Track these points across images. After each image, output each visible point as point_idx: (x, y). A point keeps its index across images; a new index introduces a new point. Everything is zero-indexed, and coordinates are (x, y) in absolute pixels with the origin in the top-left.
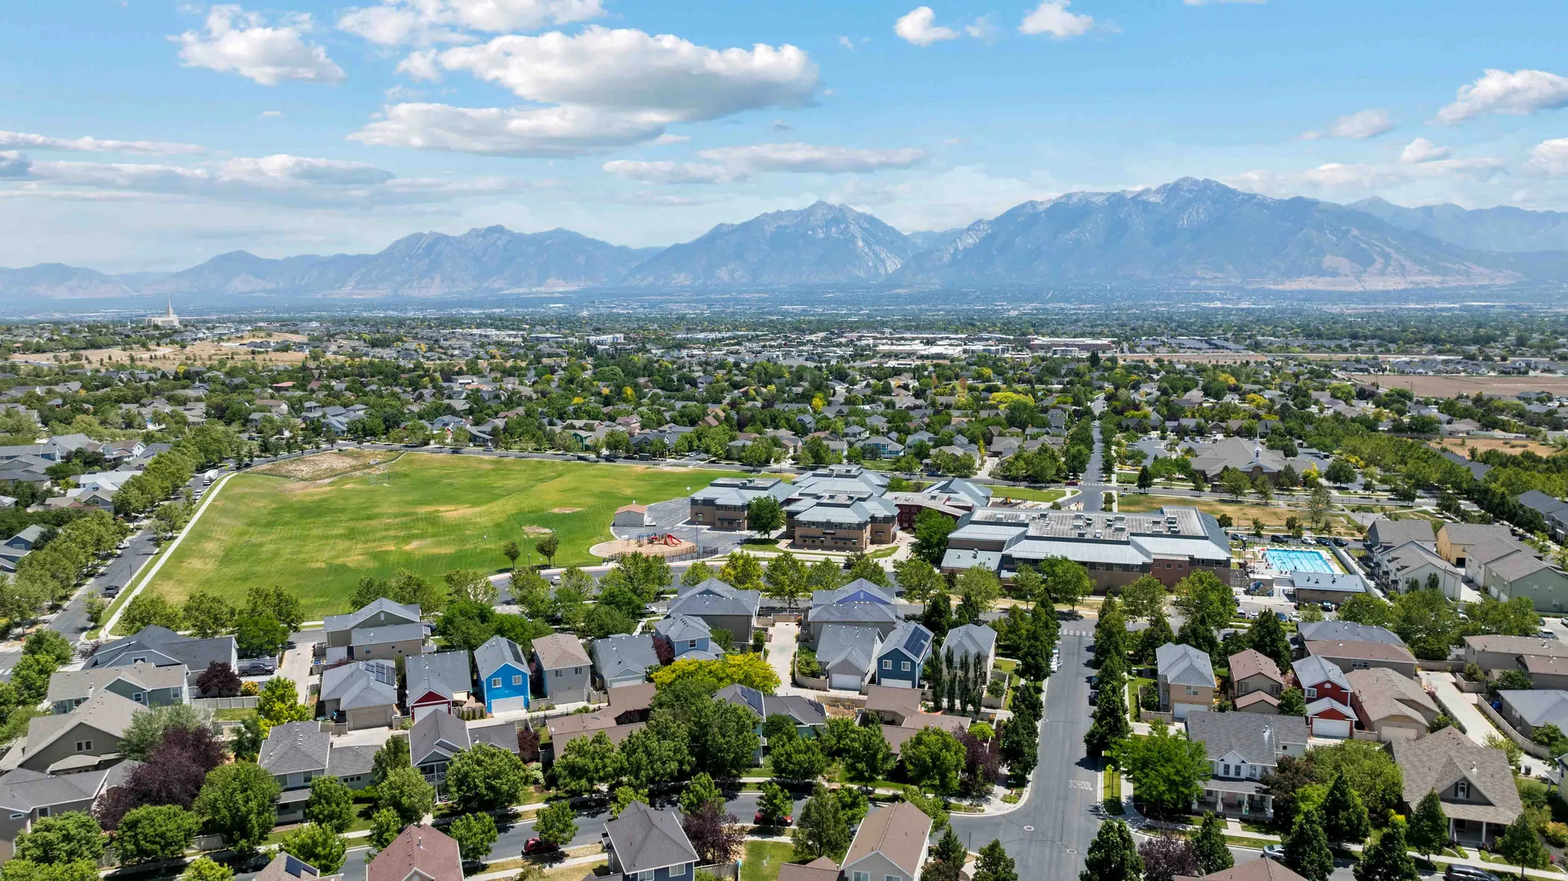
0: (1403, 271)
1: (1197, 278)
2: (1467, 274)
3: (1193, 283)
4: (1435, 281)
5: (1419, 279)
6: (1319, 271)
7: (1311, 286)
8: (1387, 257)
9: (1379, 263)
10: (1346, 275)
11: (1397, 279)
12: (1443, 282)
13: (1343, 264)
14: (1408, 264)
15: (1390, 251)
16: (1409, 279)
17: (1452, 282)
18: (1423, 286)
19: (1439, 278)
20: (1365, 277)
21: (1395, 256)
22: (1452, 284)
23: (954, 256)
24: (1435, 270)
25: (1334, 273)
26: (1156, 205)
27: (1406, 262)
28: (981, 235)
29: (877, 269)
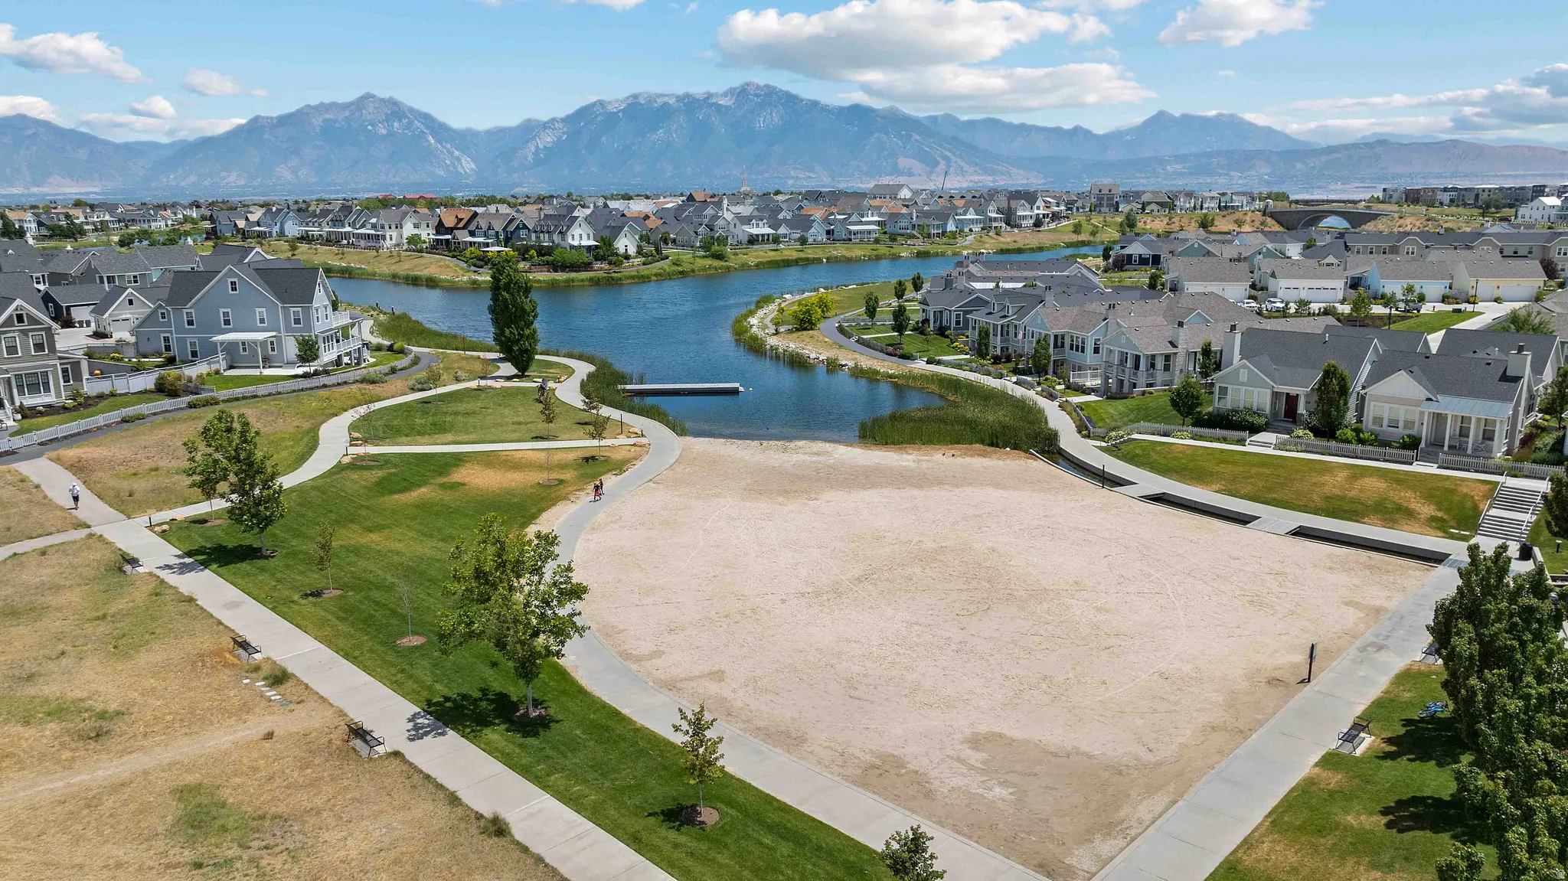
0: (962, 172)
1: (793, 177)
3: (791, 182)
5: (976, 178)
6: (897, 172)
8: (947, 160)
9: (942, 166)
10: (920, 175)
11: (959, 179)
12: (994, 182)
13: (917, 166)
14: (966, 167)
15: (949, 154)
18: (980, 184)
19: (990, 178)
20: (933, 177)
21: (953, 158)
23: (536, 153)
25: (910, 173)
26: (726, 107)
27: (963, 164)
28: (558, 133)
29: (455, 167)
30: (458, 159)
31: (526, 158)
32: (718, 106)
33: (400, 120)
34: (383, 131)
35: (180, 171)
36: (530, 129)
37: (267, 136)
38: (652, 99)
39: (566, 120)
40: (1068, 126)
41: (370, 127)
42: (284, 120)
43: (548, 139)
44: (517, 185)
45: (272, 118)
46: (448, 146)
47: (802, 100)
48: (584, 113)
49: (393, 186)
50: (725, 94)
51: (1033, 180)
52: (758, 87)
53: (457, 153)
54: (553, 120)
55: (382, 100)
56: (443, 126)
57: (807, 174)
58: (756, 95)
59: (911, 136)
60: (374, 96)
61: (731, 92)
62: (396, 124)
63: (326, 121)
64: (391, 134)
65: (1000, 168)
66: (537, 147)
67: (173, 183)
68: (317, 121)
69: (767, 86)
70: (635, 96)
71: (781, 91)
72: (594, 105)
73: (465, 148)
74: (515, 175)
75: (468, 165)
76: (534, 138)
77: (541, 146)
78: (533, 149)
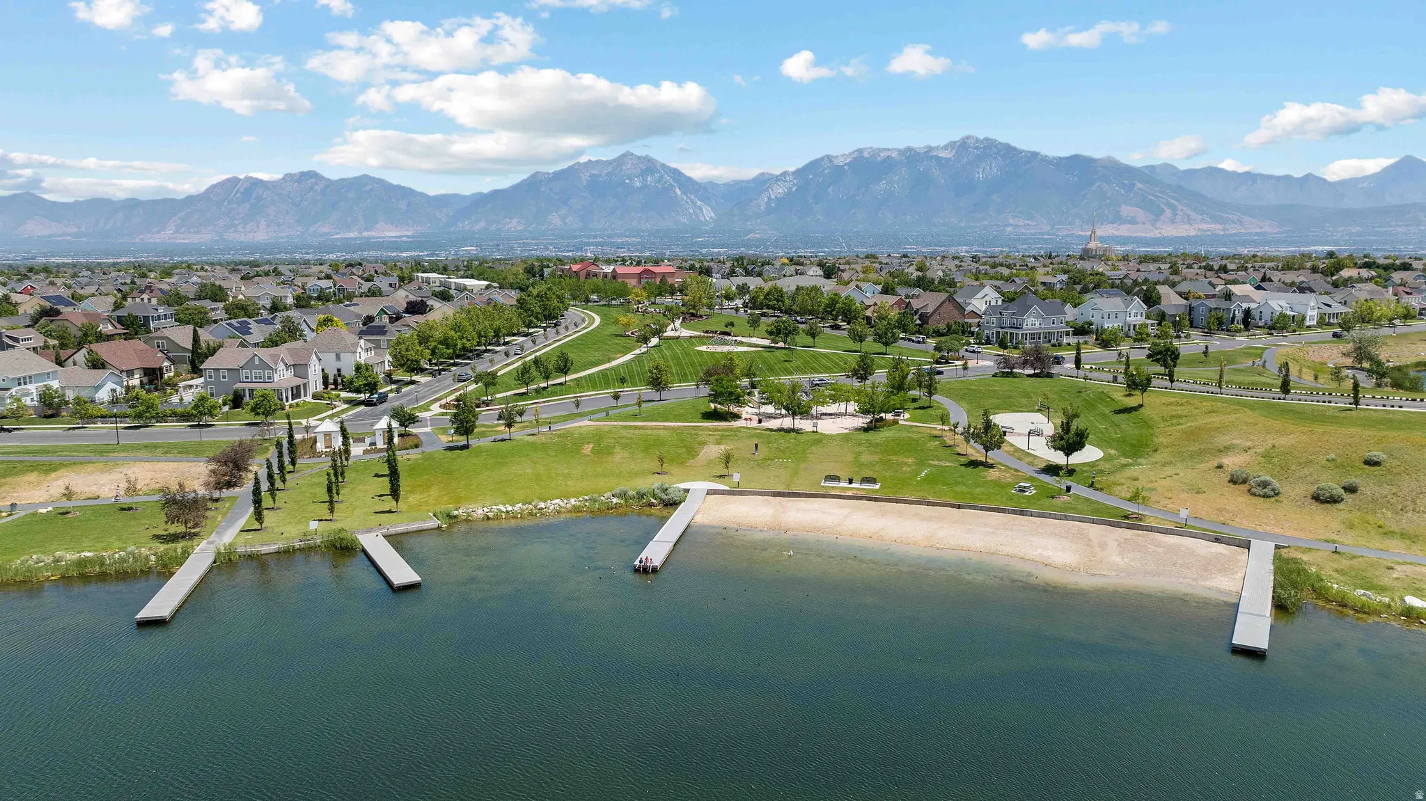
0: (1189, 220)
2: (1241, 223)
3: (1009, 229)
4: (1217, 228)
5: (1205, 226)
6: (1118, 219)
7: (1117, 233)
8: (1173, 208)
9: (1168, 213)
10: (1144, 223)
11: (1187, 227)
12: (1224, 230)
13: (1141, 214)
14: (1193, 214)
15: (1175, 203)
16: (1196, 226)
17: (1233, 229)
18: (1209, 233)
20: (1159, 224)
21: (1180, 207)
22: (1232, 232)
23: (768, 203)
24: (1215, 219)
25: (1133, 221)
26: (948, 160)
27: (1190, 212)
28: (788, 185)
29: (697, 216)
30: (701, 209)
31: (759, 205)
32: (938, 159)
33: (653, 175)
34: (639, 184)
35: (473, 218)
36: (763, 182)
37: (543, 189)
38: (876, 152)
39: (798, 173)
40: (1298, 174)
41: (627, 181)
42: (558, 175)
43: (779, 190)
44: (750, 231)
45: (548, 174)
46: (693, 197)
47: (1021, 152)
48: (813, 166)
49: (643, 231)
50: (946, 147)
51: (1267, 229)
52: (977, 140)
53: (699, 203)
54: (785, 173)
55: (639, 158)
56: (689, 179)
57: (1026, 222)
58: (977, 148)
59: (1134, 185)
60: (632, 154)
61: (951, 145)
62: (649, 178)
63: (592, 175)
64: (645, 187)
65: (1230, 216)
66: (770, 198)
67: (467, 228)
68: (585, 177)
69: (986, 139)
70: (860, 151)
71: (1000, 143)
72: (822, 159)
73: (705, 200)
74: (749, 223)
75: (708, 213)
76: (767, 190)
77: (773, 197)
78: (766, 200)
